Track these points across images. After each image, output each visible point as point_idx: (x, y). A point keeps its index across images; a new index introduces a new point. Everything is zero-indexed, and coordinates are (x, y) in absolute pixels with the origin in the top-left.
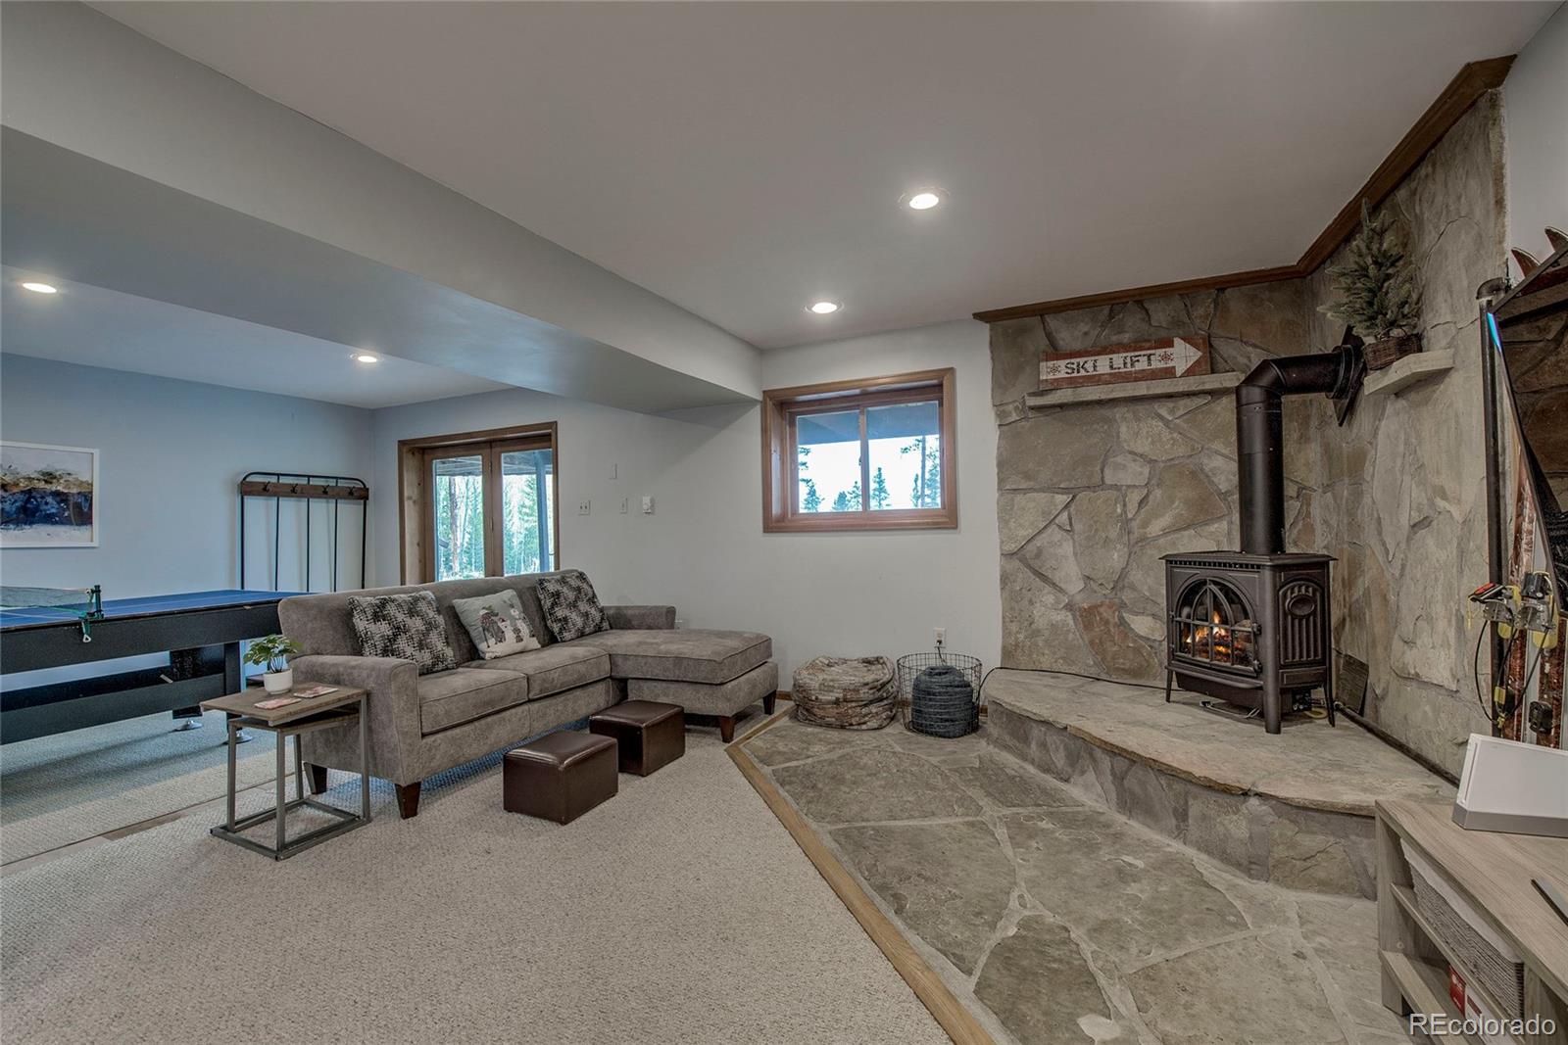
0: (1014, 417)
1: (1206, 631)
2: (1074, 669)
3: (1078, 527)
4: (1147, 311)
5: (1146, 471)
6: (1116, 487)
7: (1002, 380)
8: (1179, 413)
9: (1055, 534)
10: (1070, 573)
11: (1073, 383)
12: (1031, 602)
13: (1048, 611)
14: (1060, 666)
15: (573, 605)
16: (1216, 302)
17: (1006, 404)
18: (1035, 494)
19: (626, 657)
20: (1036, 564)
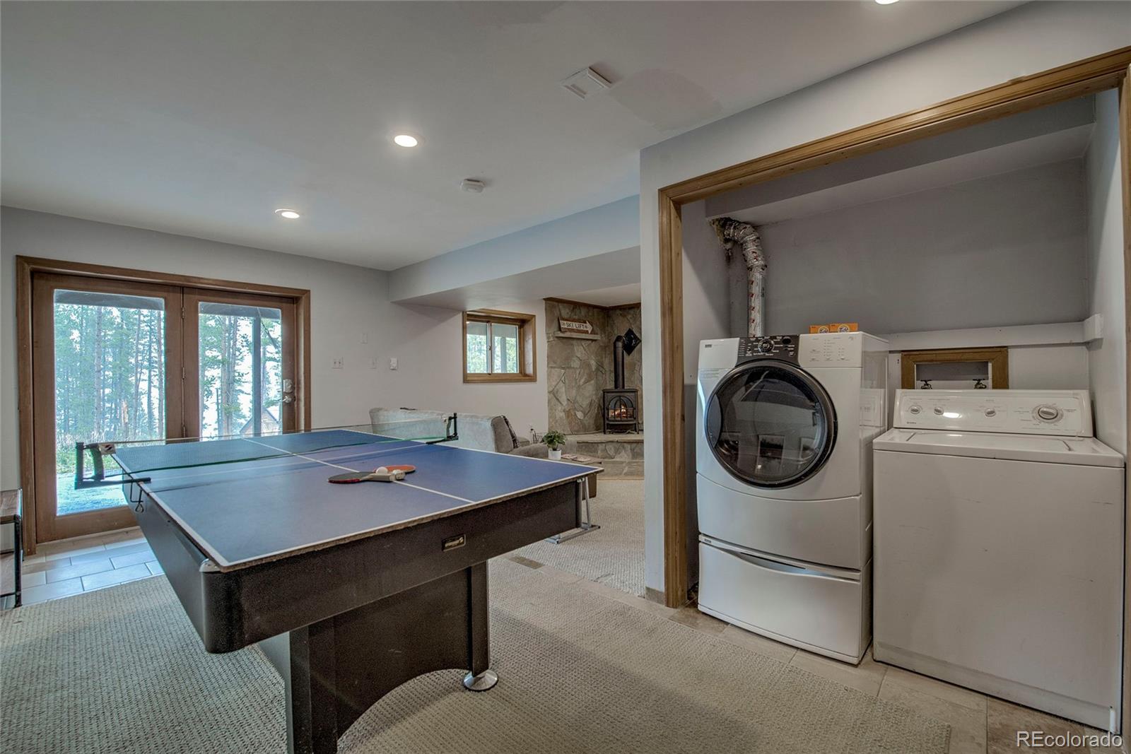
0: (551, 339)
3: (567, 381)
4: (582, 310)
5: (580, 363)
6: (573, 368)
7: (548, 323)
8: (587, 345)
9: (561, 384)
10: (563, 398)
11: (569, 330)
12: (555, 410)
13: (559, 413)
16: (593, 312)
17: (550, 333)
18: (556, 369)
20: (556, 395)
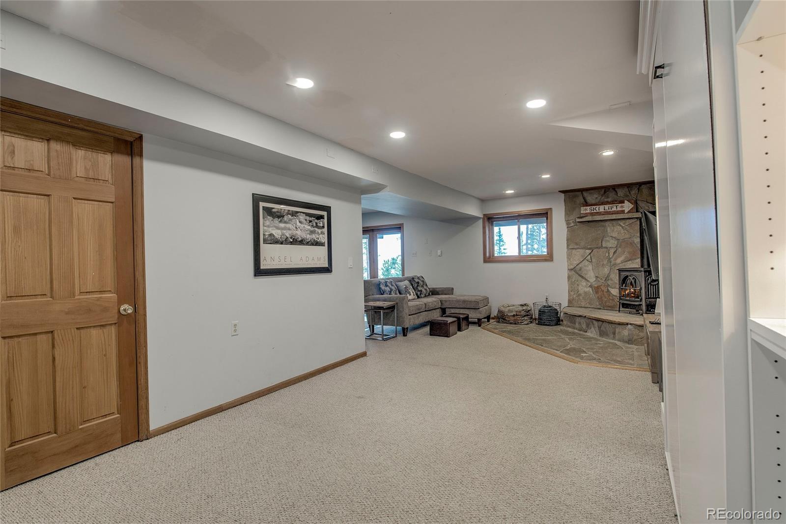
0: (572, 225)
1: (629, 291)
2: (592, 306)
3: (594, 260)
4: (616, 191)
5: (616, 242)
6: (606, 248)
7: (568, 212)
8: (627, 224)
9: (587, 263)
10: (591, 276)
11: (592, 214)
12: (578, 285)
13: (584, 288)
14: (588, 305)
15: (422, 286)
16: (638, 189)
17: (570, 220)
18: (579, 250)
19: (446, 301)
20: (580, 272)
